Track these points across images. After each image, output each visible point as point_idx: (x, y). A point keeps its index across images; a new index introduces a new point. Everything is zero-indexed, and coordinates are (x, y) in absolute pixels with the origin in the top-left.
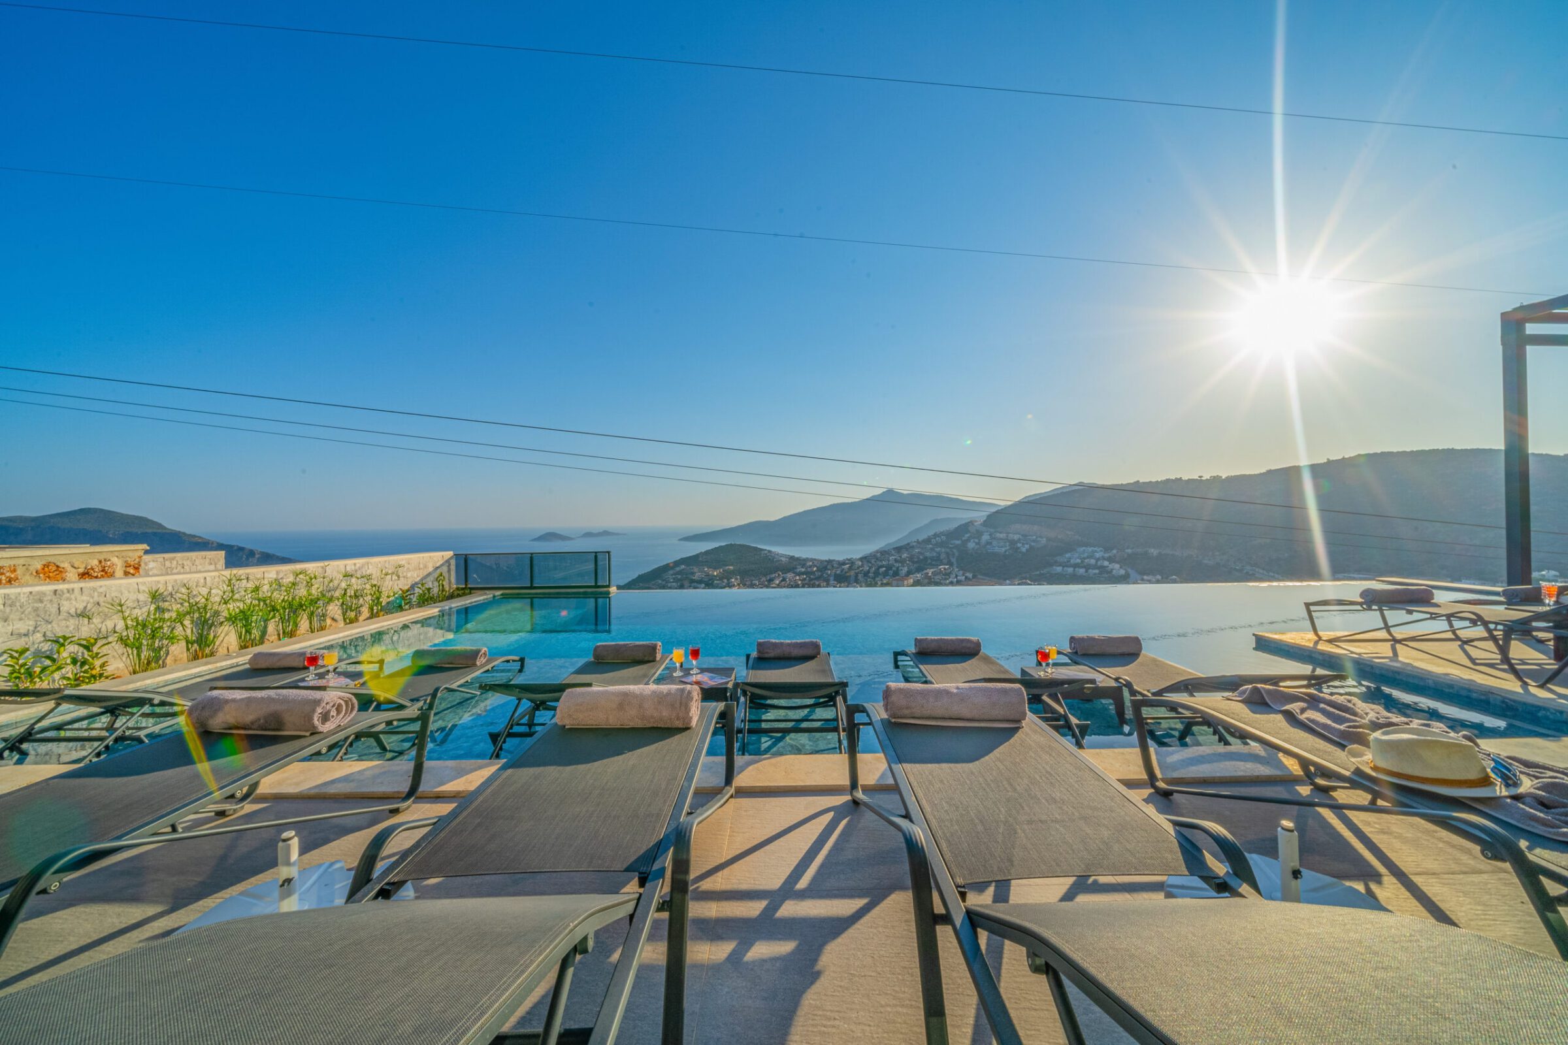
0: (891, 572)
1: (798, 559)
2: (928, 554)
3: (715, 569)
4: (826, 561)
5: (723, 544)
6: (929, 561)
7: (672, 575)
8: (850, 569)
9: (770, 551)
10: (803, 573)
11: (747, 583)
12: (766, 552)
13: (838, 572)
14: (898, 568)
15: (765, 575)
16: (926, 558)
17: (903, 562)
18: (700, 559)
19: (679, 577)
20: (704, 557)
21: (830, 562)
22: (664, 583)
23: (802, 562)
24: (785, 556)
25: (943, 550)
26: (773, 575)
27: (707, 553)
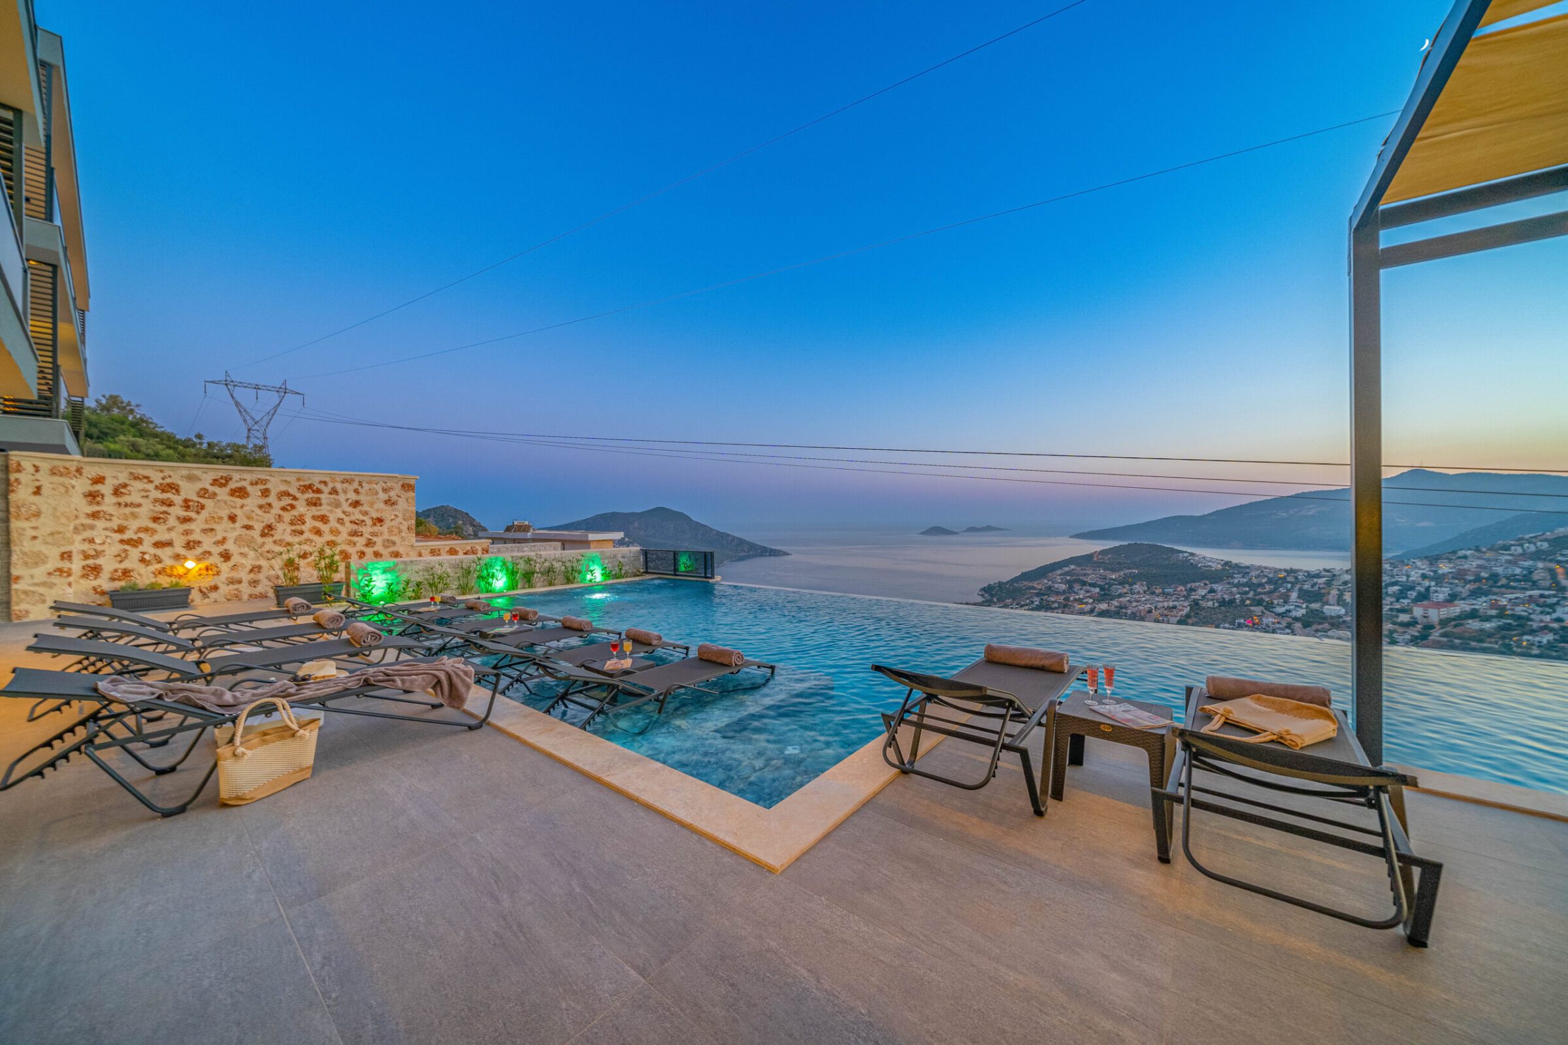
0: (1413, 594)
1: (1237, 566)
2: (1500, 570)
3: (1113, 571)
4: (1285, 571)
5: (1126, 543)
6: (1504, 581)
7: (1060, 575)
8: (1329, 584)
9: (1192, 554)
10: (1244, 585)
11: (1157, 591)
12: (1186, 555)
13: (1306, 587)
14: (1428, 589)
15: (1184, 585)
16: (1494, 577)
17: (1439, 579)
18: (1095, 559)
19: (1068, 578)
20: (1100, 557)
21: (1291, 571)
22: (1050, 583)
23: (1244, 570)
24: (1218, 561)
25: (1540, 565)
26: (1197, 584)
27: (1103, 552)
